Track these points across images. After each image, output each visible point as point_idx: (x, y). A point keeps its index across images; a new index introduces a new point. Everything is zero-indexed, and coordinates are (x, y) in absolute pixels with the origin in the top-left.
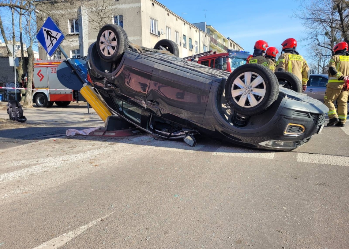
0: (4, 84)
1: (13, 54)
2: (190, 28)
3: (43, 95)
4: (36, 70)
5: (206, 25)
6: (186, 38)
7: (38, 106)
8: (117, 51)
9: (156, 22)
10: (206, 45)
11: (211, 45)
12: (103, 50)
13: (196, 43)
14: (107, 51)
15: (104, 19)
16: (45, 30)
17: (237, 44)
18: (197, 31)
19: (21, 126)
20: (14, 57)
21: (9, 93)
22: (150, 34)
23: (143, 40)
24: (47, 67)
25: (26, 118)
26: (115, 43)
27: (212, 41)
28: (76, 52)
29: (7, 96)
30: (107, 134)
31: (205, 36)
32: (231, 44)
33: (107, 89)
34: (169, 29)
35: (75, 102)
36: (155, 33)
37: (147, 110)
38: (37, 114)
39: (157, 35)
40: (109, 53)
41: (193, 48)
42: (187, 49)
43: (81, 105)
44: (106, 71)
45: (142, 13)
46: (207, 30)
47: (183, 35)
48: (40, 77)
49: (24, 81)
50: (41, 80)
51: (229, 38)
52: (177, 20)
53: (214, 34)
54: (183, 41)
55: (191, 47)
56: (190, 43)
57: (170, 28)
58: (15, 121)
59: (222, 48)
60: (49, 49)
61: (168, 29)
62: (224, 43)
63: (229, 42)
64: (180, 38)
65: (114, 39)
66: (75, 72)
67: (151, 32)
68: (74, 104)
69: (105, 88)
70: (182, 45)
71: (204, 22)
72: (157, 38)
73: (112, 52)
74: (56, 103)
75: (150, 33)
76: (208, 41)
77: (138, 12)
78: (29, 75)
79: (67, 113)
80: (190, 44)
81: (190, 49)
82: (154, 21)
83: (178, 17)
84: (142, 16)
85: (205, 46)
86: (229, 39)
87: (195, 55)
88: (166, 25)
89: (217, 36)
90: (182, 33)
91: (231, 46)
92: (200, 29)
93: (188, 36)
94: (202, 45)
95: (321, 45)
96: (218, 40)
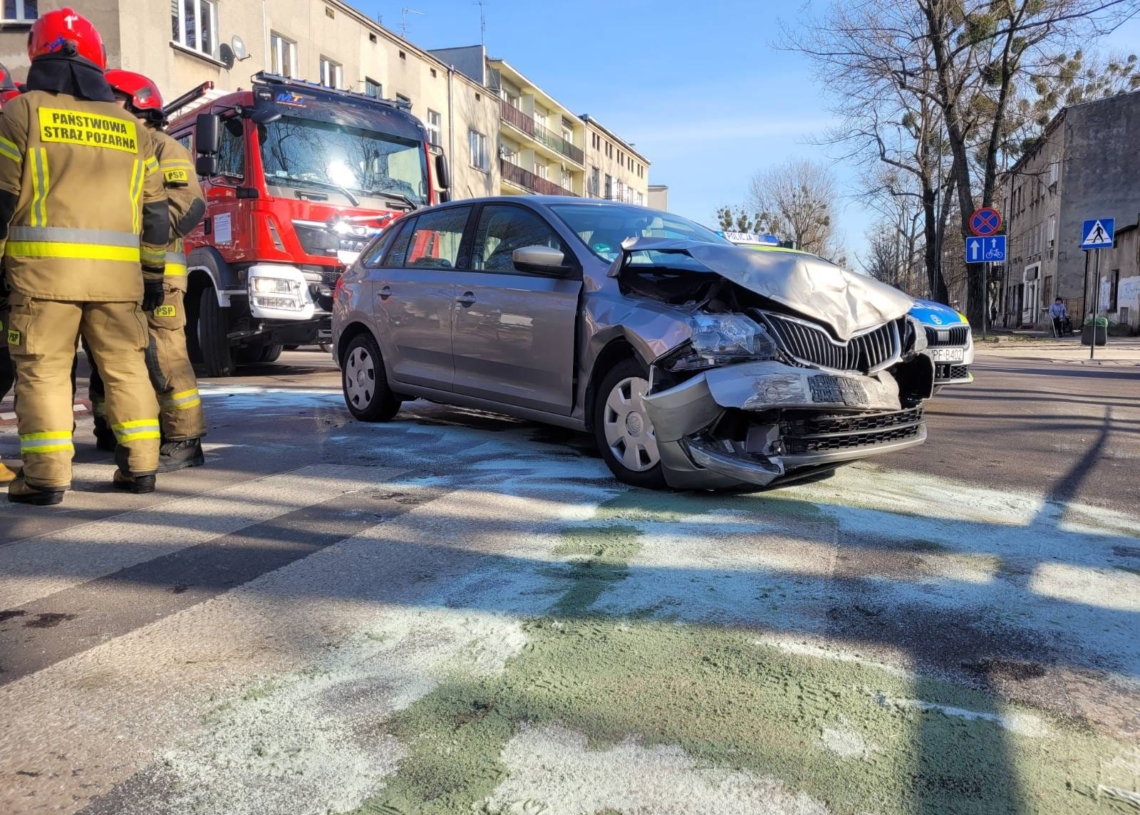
2: (402, 55)
5: (487, 58)
6: (381, 91)
9: (211, 5)
10: (482, 130)
11: (505, 131)
13: (433, 115)
17: (620, 143)
18: (438, 73)
22: (171, 50)
27: (508, 118)
31: (478, 97)
32: (596, 139)
34: (292, 46)
36: (206, 48)
39: (218, 59)
46: (490, 78)
47: (363, 79)
51: (586, 115)
52: (331, 16)
53: (525, 95)
57: (295, 43)
59: (557, 150)
61: (285, 43)
62: (571, 133)
63: (588, 131)
67: (182, 43)
71: (479, 47)
75: (175, 47)
76: (489, 116)
83: (335, 6)
85: (476, 132)
86: (586, 121)
88: (268, 26)
89: (536, 102)
90: (357, 70)
91: (596, 143)
92: (452, 68)
93: (390, 87)
94: (460, 129)
95: (890, 158)
96: (537, 119)
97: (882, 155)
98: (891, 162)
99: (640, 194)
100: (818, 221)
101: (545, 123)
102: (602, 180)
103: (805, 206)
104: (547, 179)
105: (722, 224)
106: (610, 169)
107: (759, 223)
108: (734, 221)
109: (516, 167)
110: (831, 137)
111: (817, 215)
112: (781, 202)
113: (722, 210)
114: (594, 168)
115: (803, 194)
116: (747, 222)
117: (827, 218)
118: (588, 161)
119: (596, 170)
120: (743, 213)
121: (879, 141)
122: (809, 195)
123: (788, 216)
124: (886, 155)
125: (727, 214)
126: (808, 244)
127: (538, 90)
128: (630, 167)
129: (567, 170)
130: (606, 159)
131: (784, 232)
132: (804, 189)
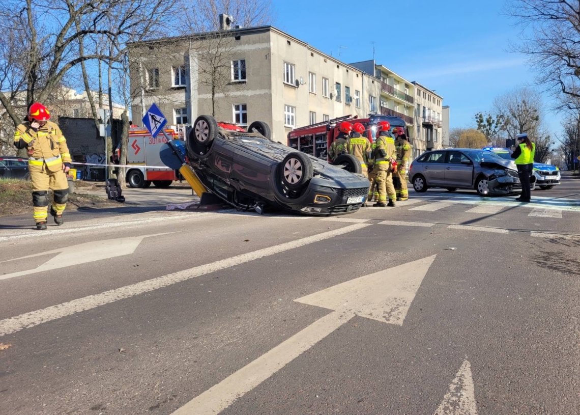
0: (84, 156)
1: (104, 121)
2: (347, 71)
3: (139, 173)
4: (132, 140)
5: (375, 65)
6: (340, 86)
7: (131, 186)
8: (208, 138)
9: (293, 67)
10: (374, 96)
11: (383, 94)
12: (198, 136)
13: (357, 93)
14: (201, 137)
15: (219, 69)
16: (150, 115)
17: (429, 91)
18: (359, 75)
19: (121, 206)
20: (105, 125)
21: (90, 169)
22: (283, 85)
23: (272, 94)
24: (144, 136)
25: (124, 198)
26: (207, 131)
27: (384, 89)
28: (181, 113)
29: (87, 173)
30: (200, 207)
31: (373, 82)
32: (419, 91)
33: (201, 169)
34: (314, 75)
35: (178, 182)
36: (292, 82)
37: (231, 186)
38: (133, 195)
39: (295, 85)
40: (202, 139)
41: (351, 100)
42: (342, 103)
43: (186, 186)
44: (201, 153)
45: (272, 55)
46: (377, 73)
47: (335, 83)
48: (135, 149)
49: (116, 155)
50: (136, 153)
51: (415, 82)
52: (325, 61)
53: (390, 77)
54: (335, 93)
55: (349, 99)
56: (347, 93)
58: (115, 201)
59: (403, 99)
60: (153, 132)
61: (312, 75)
62: (408, 90)
63: (416, 88)
64: (330, 88)
65: (206, 128)
66: (176, 153)
67: (286, 82)
68: (177, 184)
69: (199, 168)
70: (334, 98)
71: (372, 61)
72: (293, 90)
73: (205, 138)
74: (155, 182)
75: (284, 83)
76: (377, 89)
77: (266, 56)
78: (123, 147)
79: (167, 194)
80: (347, 95)
81: (347, 103)
82: (289, 66)
83: (327, 57)
84: (272, 61)
85: (372, 97)
86: (415, 84)
87: (331, 120)
88: (308, 70)
89: (395, 80)
90: (333, 80)
91: (419, 94)
92: (364, 72)
93: (343, 84)
94: (366, 96)
95: (568, 91)
96: (395, 87)
97: (564, 90)
98: (568, 93)
99: (438, 113)
100: (532, 118)
101: (397, 87)
102: (422, 109)
103: (524, 111)
104: (398, 112)
105: (477, 121)
106: (425, 104)
107: (498, 121)
108: (485, 119)
109: (386, 109)
110: (537, 82)
111: (531, 115)
112: (511, 110)
113: (478, 114)
114: (418, 104)
115: (523, 105)
116: (492, 120)
117: (538, 116)
118: (415, 102)
119: (419, 105)
120: (489, 115)
121: (562, 83)
122: (527, 105)
123: (515, 117)
124: (565, 91)
125: (481, 116)
126: (527, 130)
127: (396, 74)
128: (434, 102)
129: (407, 107)
130: (423, 99)
131: (513, 125)
132: (524, 102)
